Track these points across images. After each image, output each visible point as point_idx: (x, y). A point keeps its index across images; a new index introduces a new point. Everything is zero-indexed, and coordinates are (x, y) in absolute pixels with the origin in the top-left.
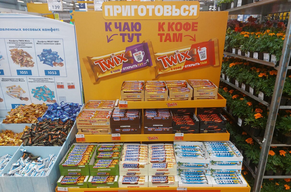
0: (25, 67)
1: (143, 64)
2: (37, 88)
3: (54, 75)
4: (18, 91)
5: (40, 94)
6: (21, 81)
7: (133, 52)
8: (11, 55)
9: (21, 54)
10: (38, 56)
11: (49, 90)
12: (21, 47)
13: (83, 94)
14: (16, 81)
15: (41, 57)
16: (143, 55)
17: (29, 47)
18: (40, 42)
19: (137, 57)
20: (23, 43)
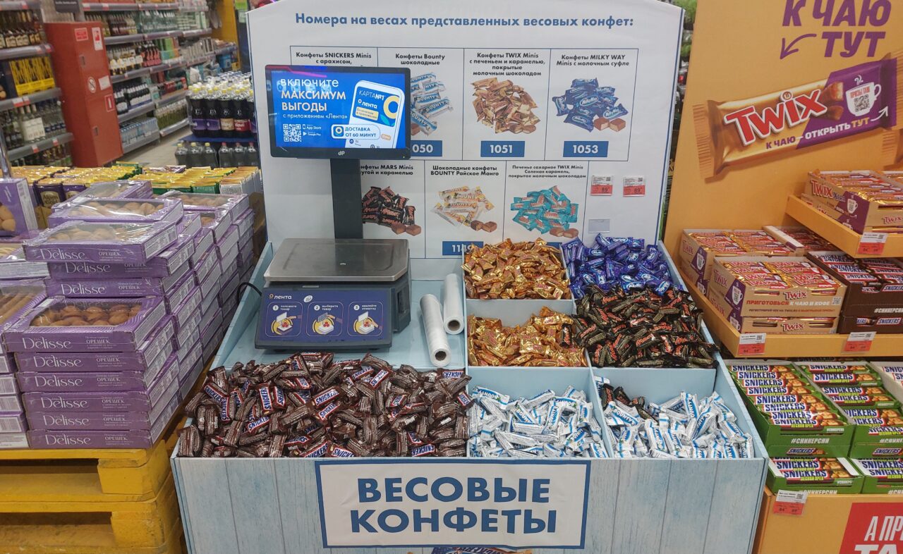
0: (509, 132)
1: (869, 120)
2: (530, 195)
3: (591, 155)
4: (472, 202)
5: (534, 213)
6: (488, 174)
7: (849, 85)
8: (476, 98)
9: (504, 95)
10: (554, 99)
11: (564, 199)
12: (508, 74)
13: (666, 211)
14: (474, 174)
15: (563, 103)
16: (876, 94)
17: (531, 74)
18: (567, 58)
19: (856, 100)
20: (518, 62)
